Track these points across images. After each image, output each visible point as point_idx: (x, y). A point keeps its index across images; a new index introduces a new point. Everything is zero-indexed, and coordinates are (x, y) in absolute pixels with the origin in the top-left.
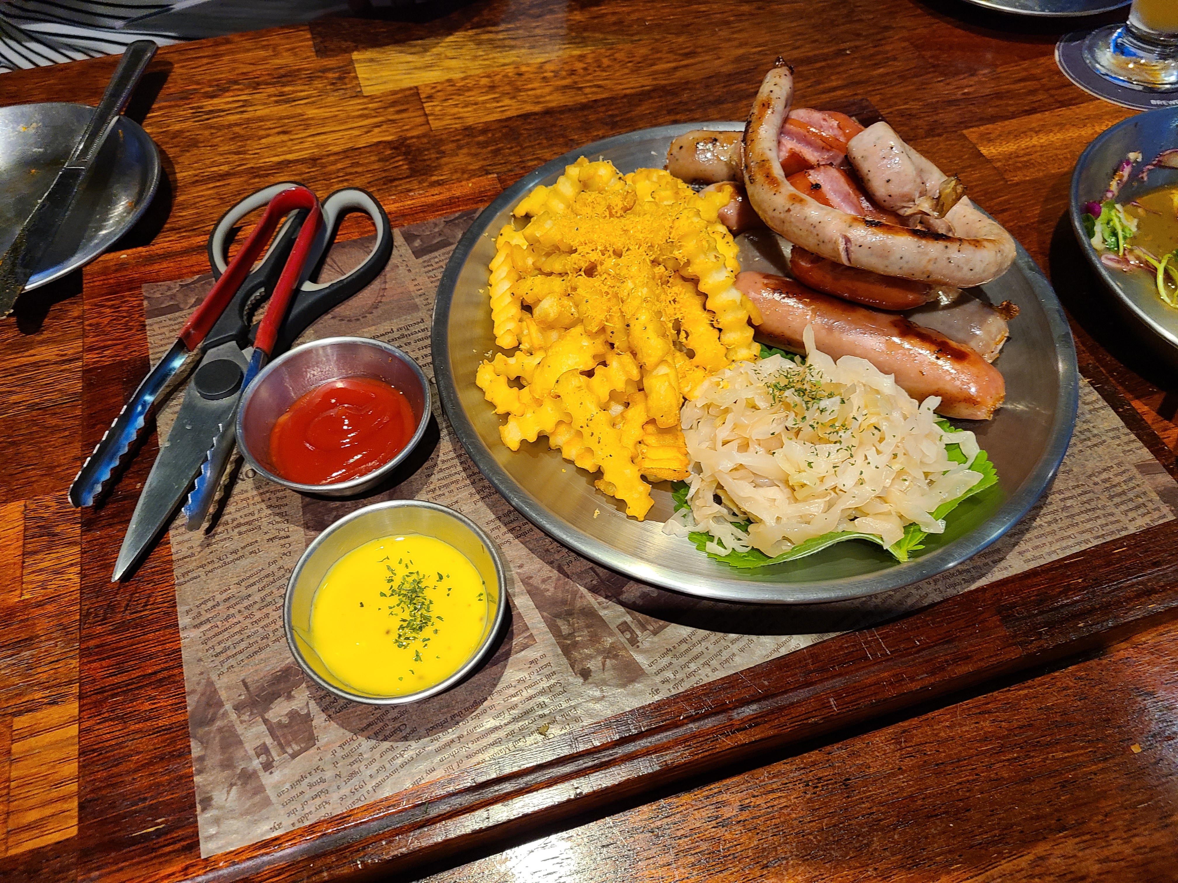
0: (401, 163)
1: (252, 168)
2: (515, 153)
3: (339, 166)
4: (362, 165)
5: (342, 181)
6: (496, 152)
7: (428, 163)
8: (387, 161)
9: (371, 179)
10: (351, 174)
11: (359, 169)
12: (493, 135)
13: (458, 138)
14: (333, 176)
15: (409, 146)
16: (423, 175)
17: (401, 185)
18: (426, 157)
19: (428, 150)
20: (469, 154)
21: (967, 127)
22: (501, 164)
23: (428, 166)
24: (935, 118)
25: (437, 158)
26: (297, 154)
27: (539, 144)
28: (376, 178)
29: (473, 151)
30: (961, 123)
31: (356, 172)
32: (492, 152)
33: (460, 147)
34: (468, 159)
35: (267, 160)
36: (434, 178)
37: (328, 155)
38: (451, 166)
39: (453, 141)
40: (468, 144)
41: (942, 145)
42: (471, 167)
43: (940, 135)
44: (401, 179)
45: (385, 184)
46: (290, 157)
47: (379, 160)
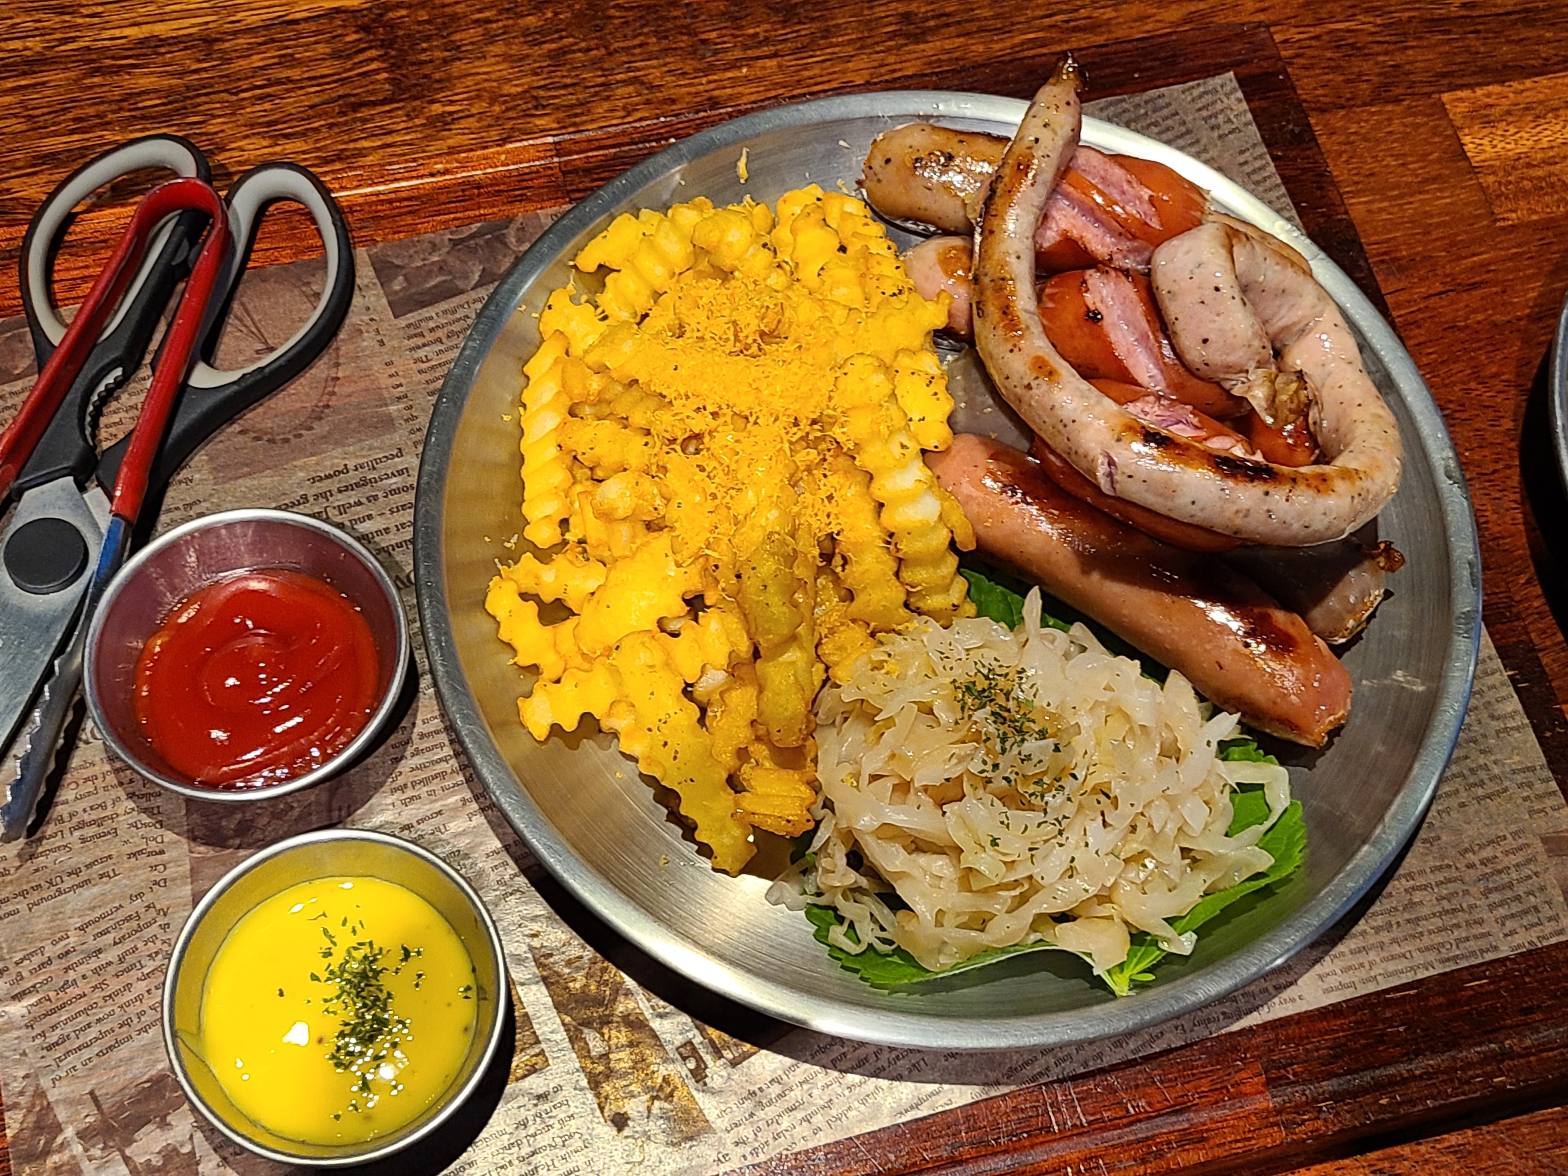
0: (374, 66)
1: (88, 48)
2: (595, 63)
3: (256, 61)
4: (300, 63)
5: (261, 98)
7: (427, 70)
8: (349, 57)
9: (317, 100)
10: (279, 82)
11: (295, 73)
14: (244, 85)
16: (416, 98)
17: (371, 119)
18: (423, 57)
19: (428, 39)
22: (566, 86)
23: (425, 76)
25: (445, 61)
27: (641, 45)
28: (325, 97)
29: (514, 50)
31: (289, 80)
35: (117, 33)
37: (236, 33)
38: (469, 81)
44: (374, 104)
45: (343, 113)
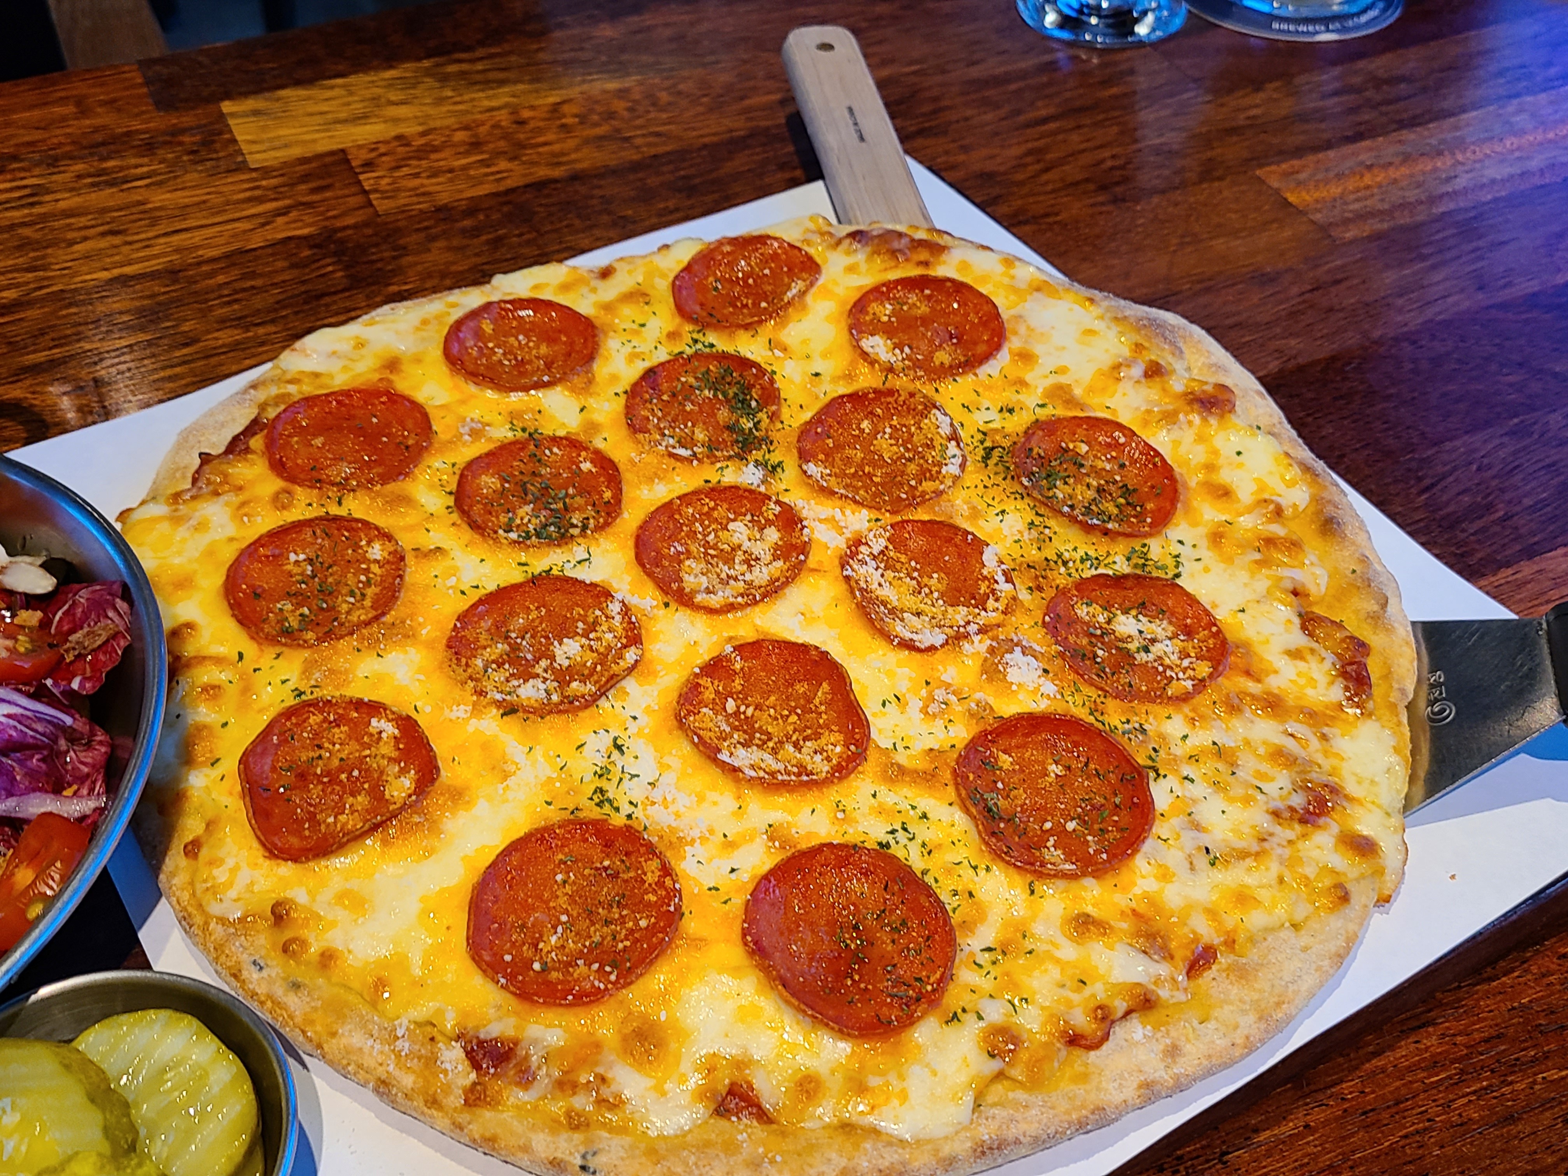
6: (497, 242)
12: (487, 216)
13: (426, 224)
15: (342, 241)
20: (449, 249)
21: (1261, 166)
24: (1209, 154)
26: (141, 265)
30: (1252, 159)
32: (488, 242)
33: (434, 238)
34: (449, 256)
36: (394, 289)
39: (418, 230)
40: (444, 232)
41: (1226, 193)
42: (454, 268)
43: (1220, 179)
46: (128, 270)
47: (293, 266)
